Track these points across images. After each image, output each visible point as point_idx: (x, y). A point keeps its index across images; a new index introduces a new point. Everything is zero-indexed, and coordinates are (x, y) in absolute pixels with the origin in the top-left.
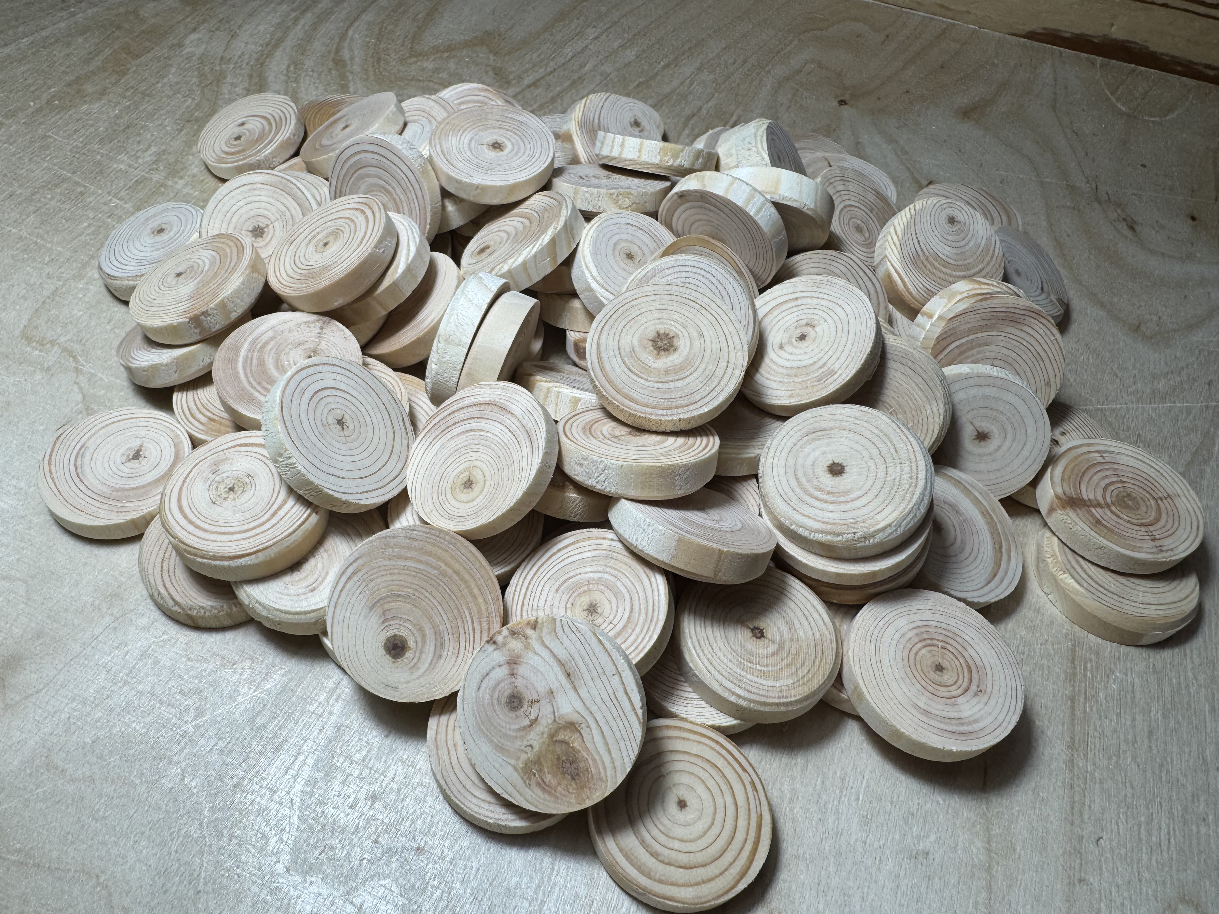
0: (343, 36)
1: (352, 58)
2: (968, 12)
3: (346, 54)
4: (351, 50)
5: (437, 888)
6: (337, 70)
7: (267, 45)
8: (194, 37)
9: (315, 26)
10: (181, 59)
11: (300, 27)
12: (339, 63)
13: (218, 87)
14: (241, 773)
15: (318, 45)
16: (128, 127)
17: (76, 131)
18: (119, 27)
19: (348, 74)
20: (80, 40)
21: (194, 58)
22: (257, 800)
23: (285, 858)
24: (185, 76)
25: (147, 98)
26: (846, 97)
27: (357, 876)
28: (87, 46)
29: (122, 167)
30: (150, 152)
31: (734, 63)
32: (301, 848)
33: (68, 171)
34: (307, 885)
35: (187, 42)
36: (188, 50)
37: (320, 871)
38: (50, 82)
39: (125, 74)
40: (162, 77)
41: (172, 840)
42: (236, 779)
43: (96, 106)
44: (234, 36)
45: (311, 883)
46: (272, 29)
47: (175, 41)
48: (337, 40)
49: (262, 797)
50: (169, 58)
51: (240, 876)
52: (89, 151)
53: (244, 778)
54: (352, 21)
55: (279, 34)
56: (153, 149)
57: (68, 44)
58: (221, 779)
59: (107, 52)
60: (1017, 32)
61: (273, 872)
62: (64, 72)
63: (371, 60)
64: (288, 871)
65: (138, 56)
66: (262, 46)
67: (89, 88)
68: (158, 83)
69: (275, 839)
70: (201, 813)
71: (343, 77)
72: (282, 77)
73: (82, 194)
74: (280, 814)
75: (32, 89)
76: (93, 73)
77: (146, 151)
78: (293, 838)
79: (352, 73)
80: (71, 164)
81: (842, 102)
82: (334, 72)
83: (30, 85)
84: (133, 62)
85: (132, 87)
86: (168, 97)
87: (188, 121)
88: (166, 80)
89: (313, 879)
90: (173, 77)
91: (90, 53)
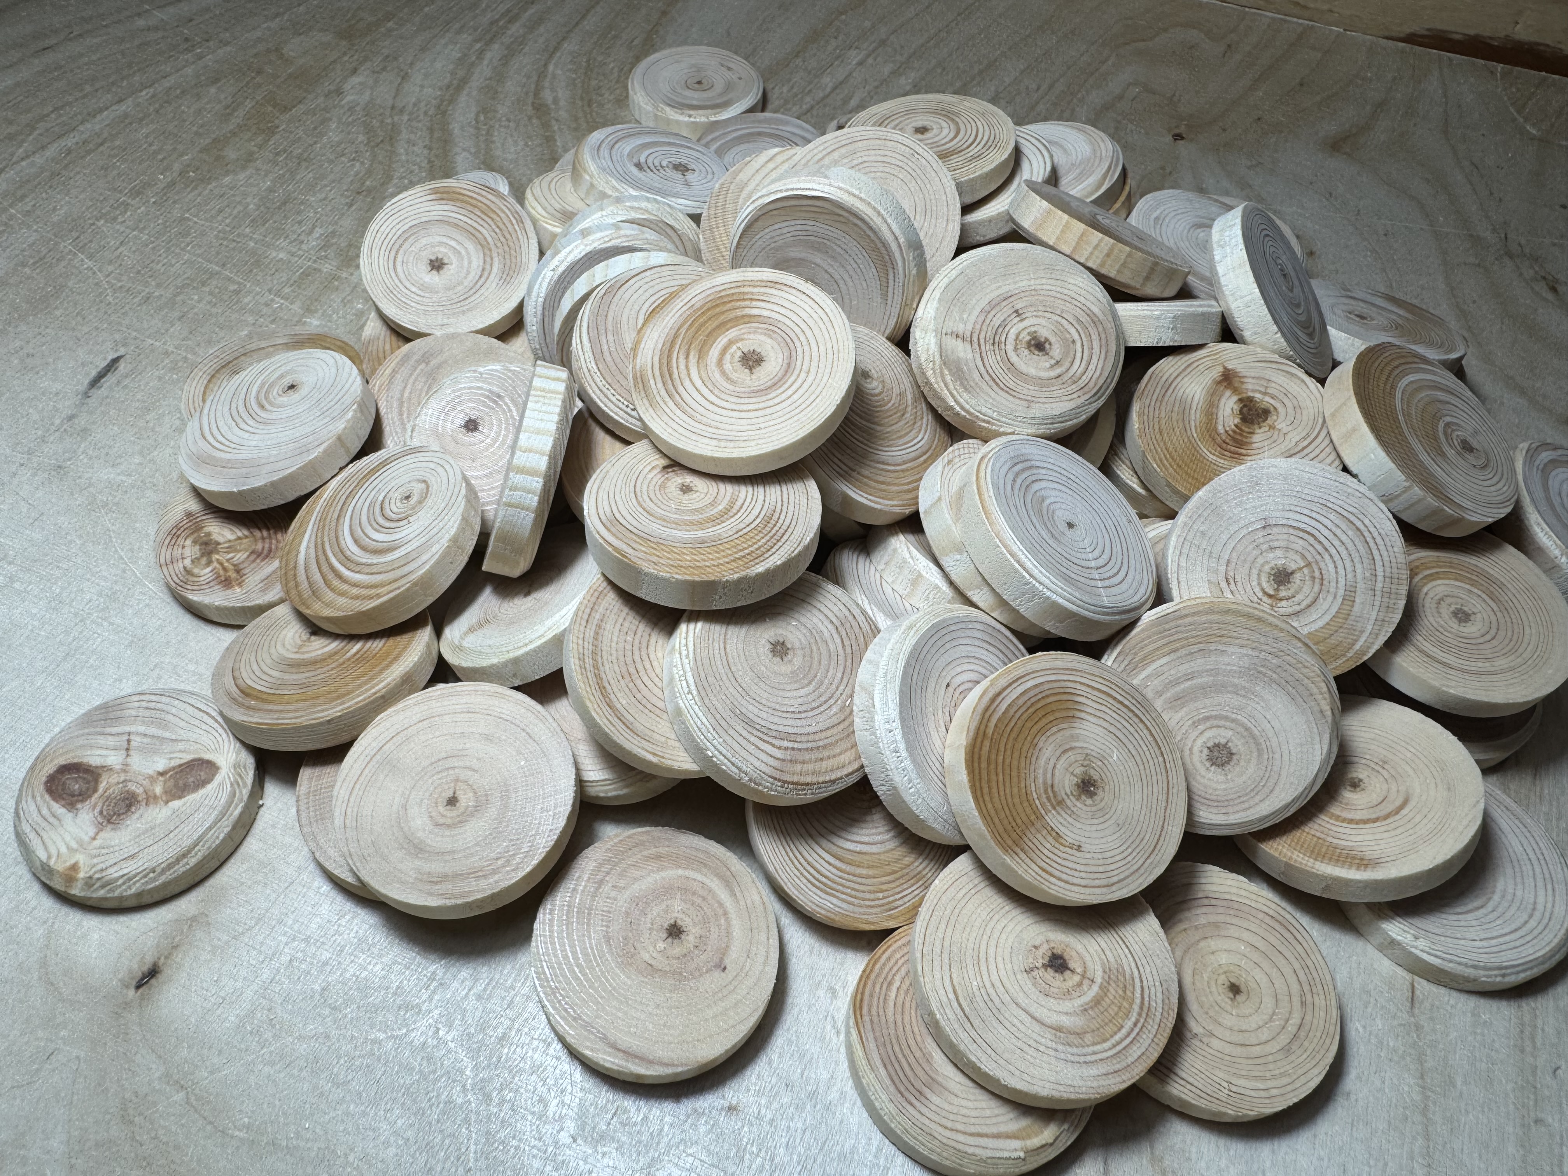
0: (542, 74)
1: (556, 101)
2: (1331, 11)
3: (547, 96)
4: (553, 90)
5: (758, 1155)
6: (539, 118)
7: (448, 87)
8: (355, 80)
9: (505, 60)
10: (342, 111)
11: (486, 62)
12: (540, 109)
13: (392, 145)
14: (507, 1023)
15: (511, 87)
16: (284, 203)
17: (220, 211)
18: (259, 72)
19: (554, 122)
20: (213, 90)
21: (358, 108)
22: (529, 1054)
23: (571, 1126)
24: (349, 133)
25: (304, 164)
26: (1182, 130)
27: (658, 1143)
28: (222, 96)
29: (282, 255)
30: (316, 234)
31: (1038, 89)
32: (588, 1111)
33: (217, 264)
34: (599, 1157)
35: (347, 86)
36: (349, 98)
37: (613, 1138)
38: (180, 147)
39: (274, 133)
40: (321, 135)
41: (431, 1106)
42: (500, 1031)
43: (242, 176)
44: (405, 77)
45: (604, 1154)
46: (451, 67)
47: (332, 88)
48: (535, 78)
49: (535, 1050)
50: (326, 110)
51: (517, 1148)
52: (239, 235)
53: (510, 1028)
54: (551, 52)
55: (461, 73)
56: (318, 231)
57: (198, 96)
58: (483, 1030)
59: (249, 104)
60: (1394, 34)
61: (557, 1143)
62: (197, 133)
63: (580, 103)
64: (575, 1141)
65: (286, 109)
66: (441, 89)
67: (231, 154)
68: (315, 143)
69: (556, 1101)
70: (462, 1073)
71: (546, 126)
72: (471, 130)
73: (237, 292)
74: (558, 1071)
75: (160, 157)
76: (234, 134)
77: (311, 232)
78: (577, 1100)
79: (557, 120)
80: (218, 253)
81: (1178, 137)
82: (534, 121)
83: (156, 153)
84: (281, 117)
85: (285, 151)
86: (331, 162)
87: (358, 193)
88: (325, 140)
89: (605, 1149)
90: (333, 134)
91: (227, 107)
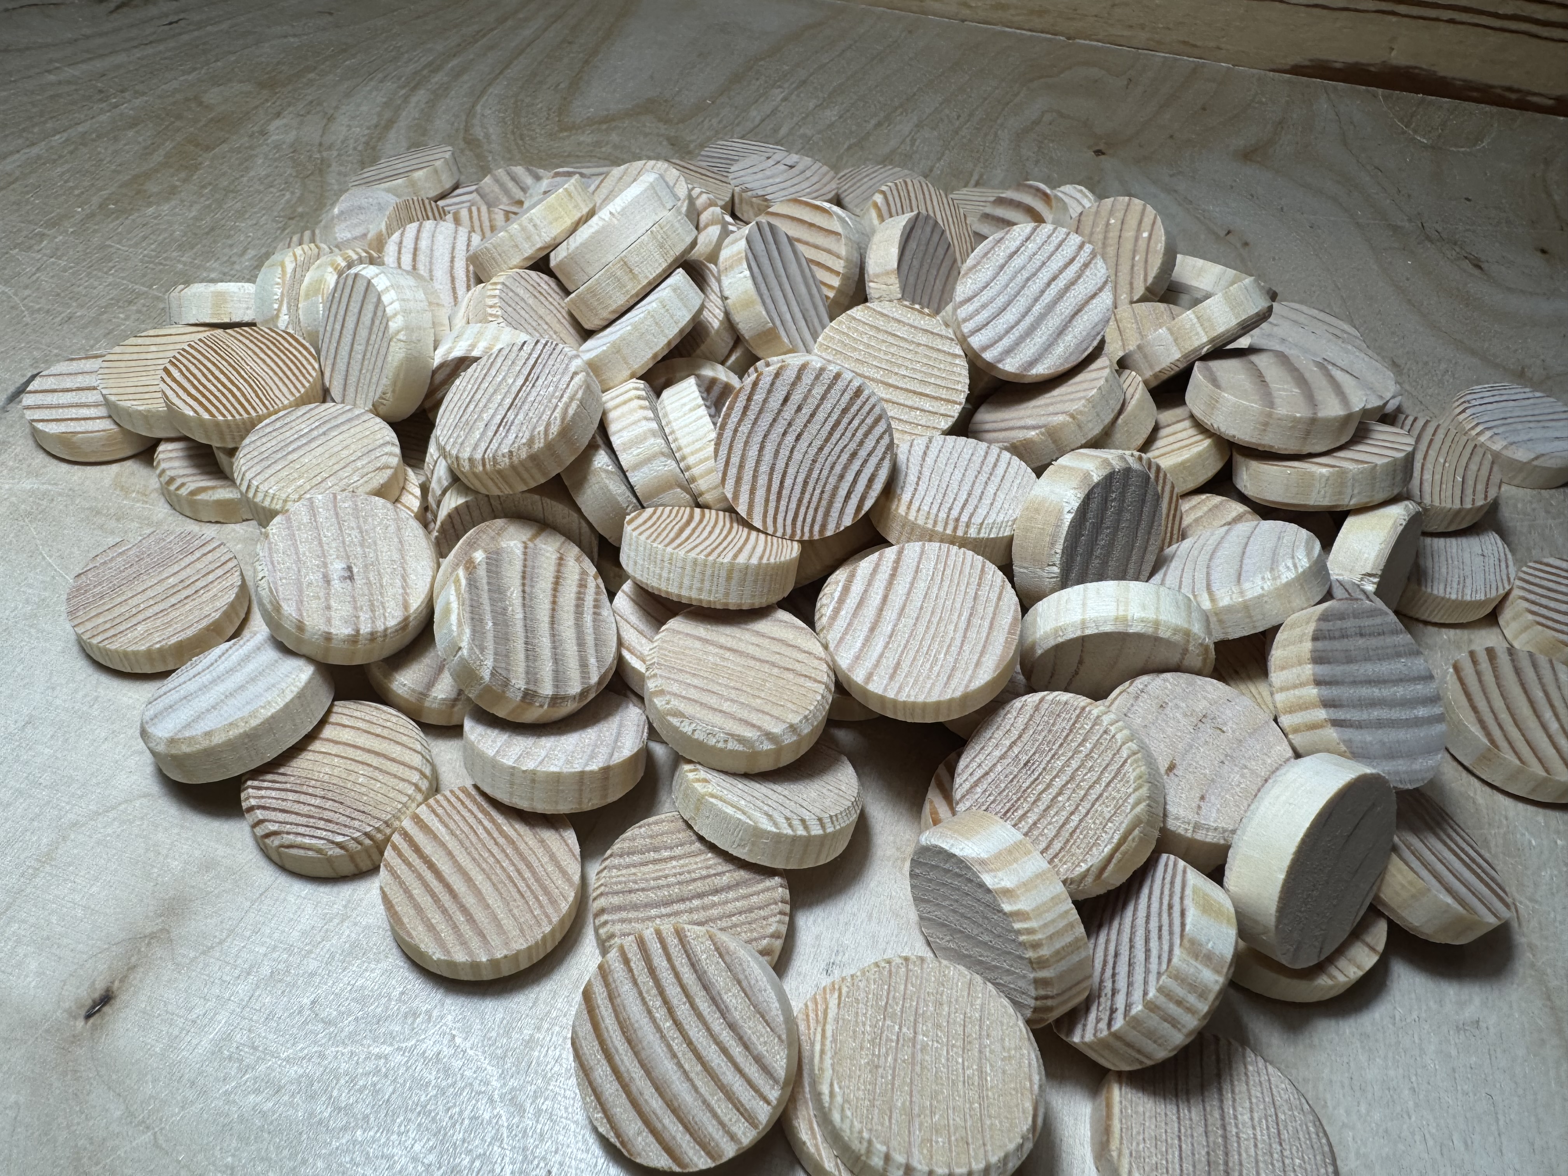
0: (470, 113)
1: (487, 136)
2: (1219, 48)
3: (478, 132)
4: (484, 127)
6: (472, 150)
7: (376, 126)
8: (278, 123)
9: (432, 103)
10: (267, 149)
11: (412, 105)
12: (472, 142)
13: (322, 177)
15: (440, 124)
16: (212, 229)
17: (145, 238)
18: (179, 117)
19: (486, 154)
20: (131, 133)
21: (284, 146)
24: (276, 167)
25: (231, 195)
26: (1102, 147)
28: (140, 139)
31: (959, 117)
33: (143, 285)
35: (272, 127)
36: (274, 138)
38: (99, 183)
39: (197, 169)
40: (247, 169)
43: (166, 207)
44: (331, 119)
46: (377, 109)
47: (256, 129)
48: (464, 118)
50: (251, 148)
52: (166, 259)
54: (478, 95)
55: (387, 115)
56: (251, 253)
57: (116, 139)
59: (169, 145)
60: (1279, 67)
62: (114, 171)
63: (512, 137)
65: (208, 149)
66: (368, 128)
67: (152, 187)
68: (242, 176)
71: (482, 156)
75: (76, 192)
76: (155, 170)
79: (490, 152)
80: (144, 276)
81: (1099, 153)
82: (468, 153)
83: (72, 188)
84: (205, 155)
85: (210, 184)
86: (260, 192)
88: (252, 173)
90: (260, 168)
91: (146, 148)
